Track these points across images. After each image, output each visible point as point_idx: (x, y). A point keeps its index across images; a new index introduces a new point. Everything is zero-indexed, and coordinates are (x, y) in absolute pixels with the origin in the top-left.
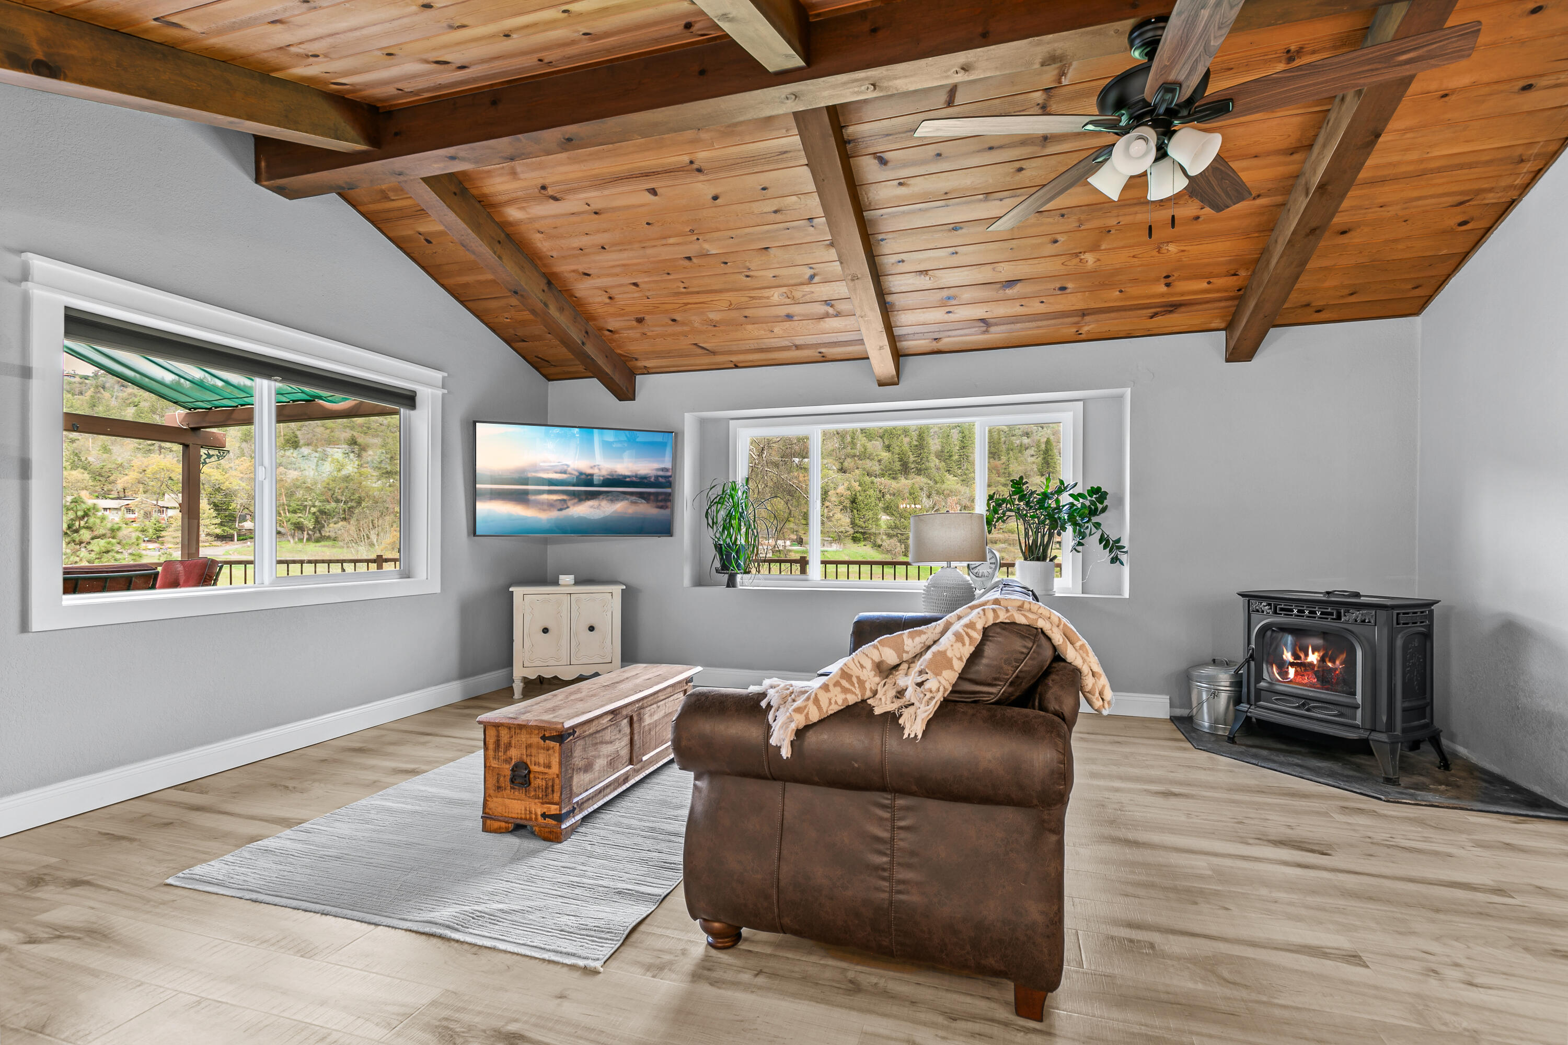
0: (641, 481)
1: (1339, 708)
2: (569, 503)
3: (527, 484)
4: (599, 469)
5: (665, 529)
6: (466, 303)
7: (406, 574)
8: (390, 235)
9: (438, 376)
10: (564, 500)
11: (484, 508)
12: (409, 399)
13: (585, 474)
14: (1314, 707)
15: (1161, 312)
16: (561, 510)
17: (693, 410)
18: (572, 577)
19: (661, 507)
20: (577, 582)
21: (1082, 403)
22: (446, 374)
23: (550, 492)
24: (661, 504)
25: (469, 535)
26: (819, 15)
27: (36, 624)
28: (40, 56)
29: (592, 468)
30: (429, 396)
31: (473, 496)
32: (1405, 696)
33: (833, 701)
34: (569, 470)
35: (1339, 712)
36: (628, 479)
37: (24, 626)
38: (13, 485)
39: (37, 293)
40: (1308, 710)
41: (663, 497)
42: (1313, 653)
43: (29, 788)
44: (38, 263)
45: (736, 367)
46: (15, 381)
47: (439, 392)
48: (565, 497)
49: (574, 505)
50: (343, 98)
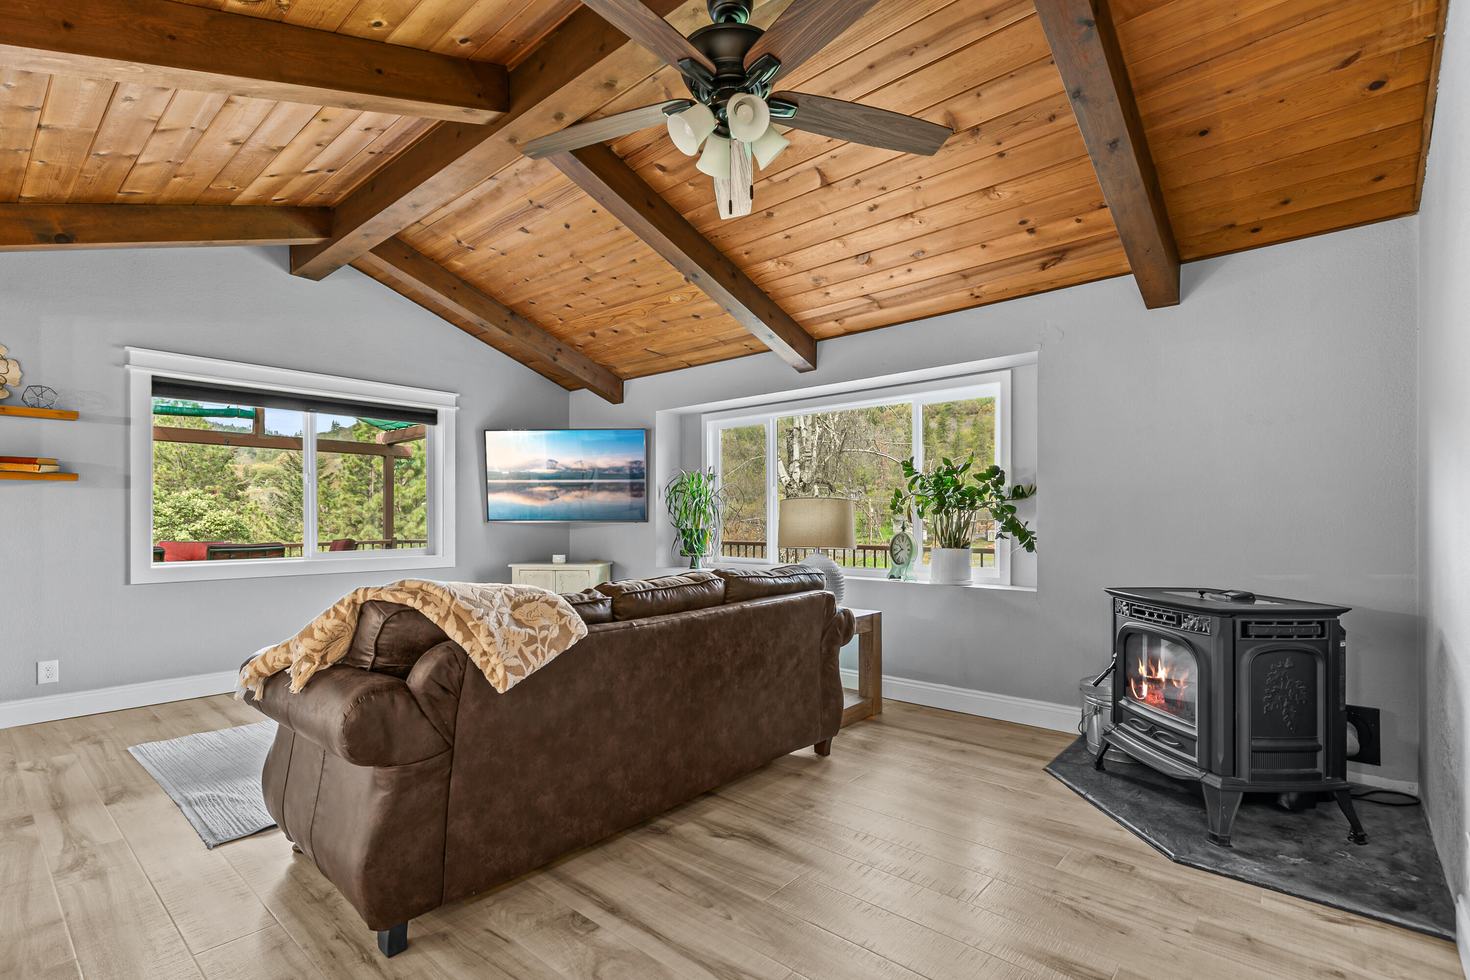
0: (617, 472)
1: (1180, 739)
2: (559, 494)
3: (529, 479)
4: (582, 464)
5: (643, 516)
6: (479, 336)
7: (432, 552)
8: (404, 293)
9: (453, 396)
10: (555, 491)
11: (493, 498)
12: (431, 417)
13: (570, 469)
14: (1161, 735)
15: (1050, 261)
16: (552, 499)
17: (662, 408)
18: (563, 556)
19: (636, 496)
20: (568, 561)
21: (1009, 371)
22: (458, 395)
23: (546, 485)
24: (635, 493)
25: (484, 521)
26: (512, 65)
27: (134, 580)
28: (60, 231)
29: (575, 463)
30: (447, 414)
31: (486, 489)
32: (1255, 732)
33: (276, 659)
34: (558, 466)
35: (1180, 743)
36: (607, 472)
37: (127, 581)
38: (120, 492)
39: (133, 370)
40: (1155, 738)
41: (638, 487)
42: (1162, 669)
43: (131, 683)
44: (134, 352)
45: (690, 366)
46: (121, 427)
47: (454, 410)
48: (554, 489)
49: (562, 495)
50: (297, 207)
